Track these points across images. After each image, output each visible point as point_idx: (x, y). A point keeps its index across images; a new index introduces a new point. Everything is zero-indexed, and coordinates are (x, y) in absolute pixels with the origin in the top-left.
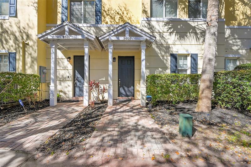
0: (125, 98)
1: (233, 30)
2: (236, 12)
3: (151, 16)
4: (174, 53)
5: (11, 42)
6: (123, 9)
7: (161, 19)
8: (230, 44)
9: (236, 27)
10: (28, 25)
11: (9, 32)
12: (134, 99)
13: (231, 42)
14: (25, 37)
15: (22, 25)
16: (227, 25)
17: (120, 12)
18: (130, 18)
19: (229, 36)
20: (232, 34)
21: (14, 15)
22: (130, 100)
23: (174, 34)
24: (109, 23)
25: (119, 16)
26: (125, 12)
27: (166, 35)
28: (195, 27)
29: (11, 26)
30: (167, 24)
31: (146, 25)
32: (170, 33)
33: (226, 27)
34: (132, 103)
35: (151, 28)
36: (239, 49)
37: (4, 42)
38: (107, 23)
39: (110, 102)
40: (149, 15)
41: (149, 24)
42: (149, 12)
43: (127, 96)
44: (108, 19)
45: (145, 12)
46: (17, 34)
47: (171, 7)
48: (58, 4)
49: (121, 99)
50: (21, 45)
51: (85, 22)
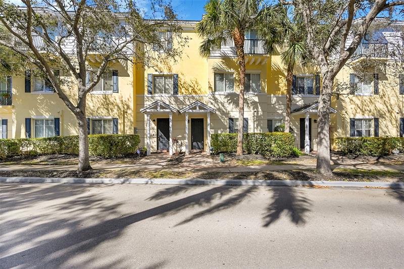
0: (198, 151)
1: (278, 98)
2: (280, 85)
3: (215, 91)
4: (232, 117)
5: (115, 111)
6: (194, 83)
7: (222, 93)
8: (276, 108)
9: (280, 96)
10: (128, 99)
11: (114, 104)
12: (203, 151)
13: (277, 107)
14: (125, 107)
15: (124, 99)
16: (274, 95)
17: (192, 85)
18: (200, 90)
19: (275, 103)
20: (277, 101)
21: (117, 91)
22: (201, 152)
23: (232, 104)
24: (184, 93)
25: (191, 88)
26: (196, 85)
27: (226, 105)
28: (246, 99)
29: (115, 99)
30: (227, 96)
31: (212, 97)
32: (229, 103)
33: (272, 95)
34: (203, 153)
35: (215, 99)
36: (283, 113)
37: (110, 111)
38: (183, 93)
39: (187, 153)
40: (213, 90)
41: (214, 97)
42: (213, 88)
43: (200, 149)
44: (183, 90)
45: (210, 88)
46: (120, 105)
47: (230, 84)
48: (145, 79)
49: (195, 151)
50: (122, 112)
51: (165, 92)
